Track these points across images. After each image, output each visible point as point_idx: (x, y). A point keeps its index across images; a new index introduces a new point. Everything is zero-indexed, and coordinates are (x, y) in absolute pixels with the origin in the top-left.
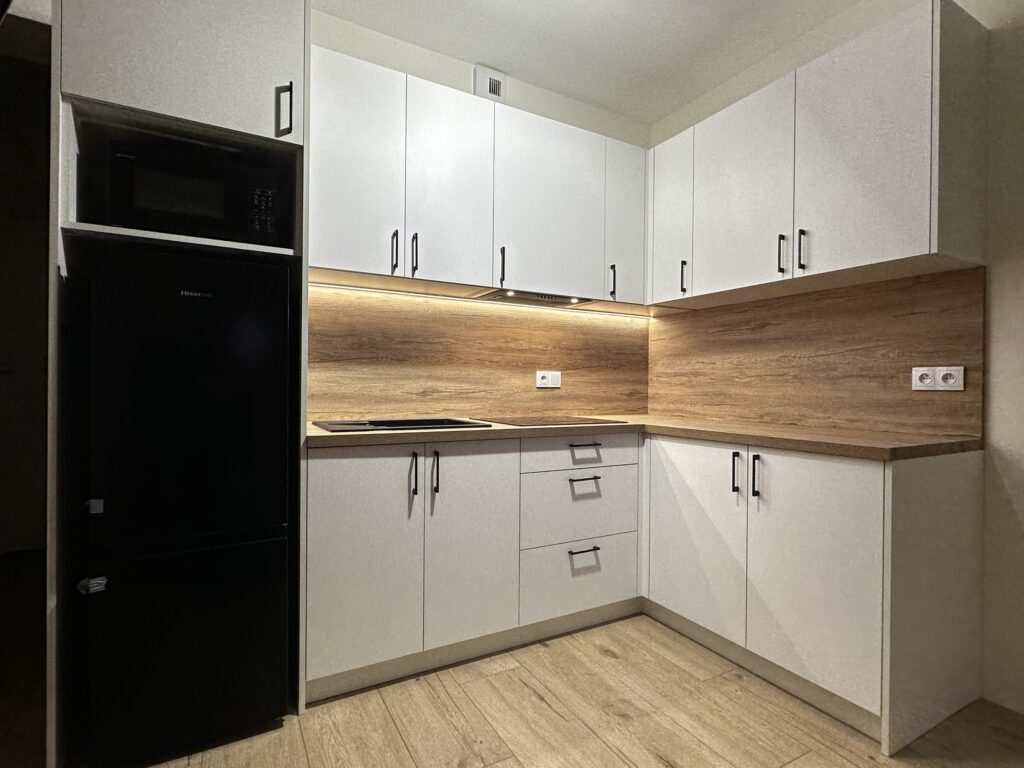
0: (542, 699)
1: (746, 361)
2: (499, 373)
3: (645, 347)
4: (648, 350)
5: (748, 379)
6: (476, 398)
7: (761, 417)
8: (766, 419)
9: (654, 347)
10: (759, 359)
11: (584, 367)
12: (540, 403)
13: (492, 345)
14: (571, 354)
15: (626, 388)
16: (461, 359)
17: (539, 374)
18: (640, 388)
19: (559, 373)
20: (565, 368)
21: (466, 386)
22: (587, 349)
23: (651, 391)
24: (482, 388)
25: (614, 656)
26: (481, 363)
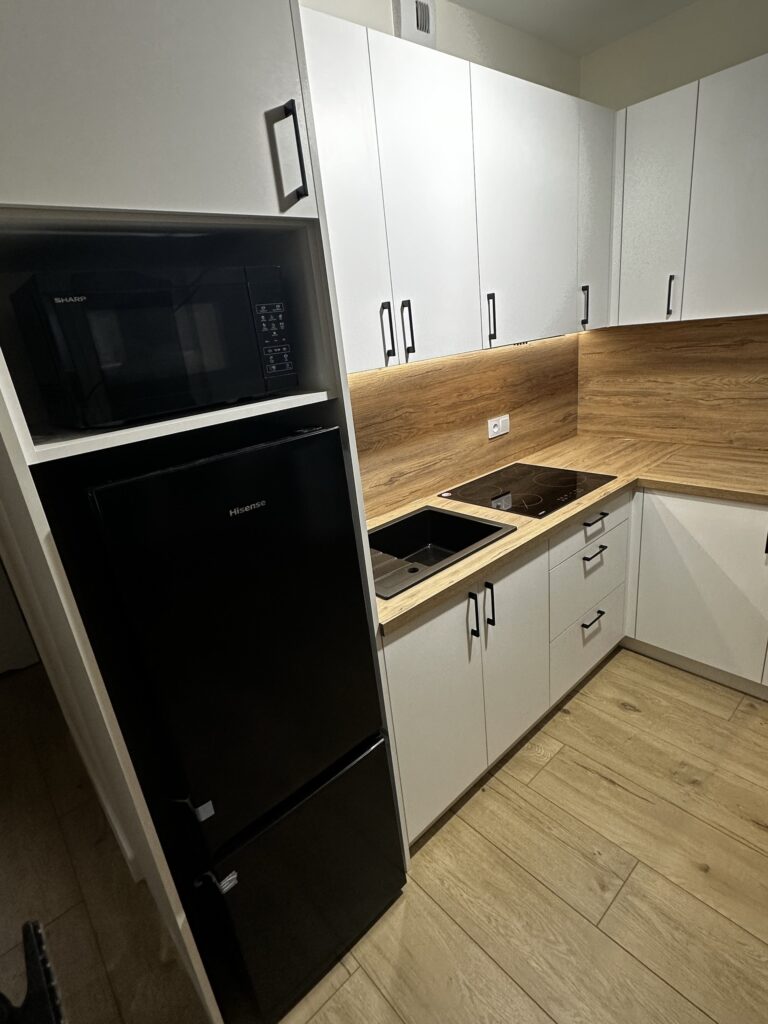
0: (613, 783)
1: (716, 382)
2: (456, 434)
3: (574, 363)
4: (577, 364)
5: (716, 402)
6: (439, 469)
7: (731, 442)
8: (735, 444)
9: (585, 362)
10: (733, 380)
11: (528, 402)
12: (493, 455)
13: (449, 402)
14: (515, 391)
15: (559, 414)
16: (419, 430)
17: (491, 423)
18: (570, 409)
19: (506, 417)
20: (512, 408)
21: (428, 459)
22: (530, 380)
23: (581, 411)
24: (442, 456)
25: (635, 710)
26: (439, 427)
